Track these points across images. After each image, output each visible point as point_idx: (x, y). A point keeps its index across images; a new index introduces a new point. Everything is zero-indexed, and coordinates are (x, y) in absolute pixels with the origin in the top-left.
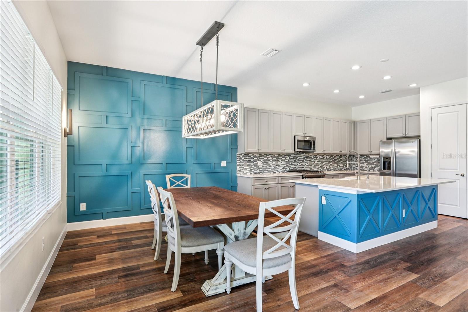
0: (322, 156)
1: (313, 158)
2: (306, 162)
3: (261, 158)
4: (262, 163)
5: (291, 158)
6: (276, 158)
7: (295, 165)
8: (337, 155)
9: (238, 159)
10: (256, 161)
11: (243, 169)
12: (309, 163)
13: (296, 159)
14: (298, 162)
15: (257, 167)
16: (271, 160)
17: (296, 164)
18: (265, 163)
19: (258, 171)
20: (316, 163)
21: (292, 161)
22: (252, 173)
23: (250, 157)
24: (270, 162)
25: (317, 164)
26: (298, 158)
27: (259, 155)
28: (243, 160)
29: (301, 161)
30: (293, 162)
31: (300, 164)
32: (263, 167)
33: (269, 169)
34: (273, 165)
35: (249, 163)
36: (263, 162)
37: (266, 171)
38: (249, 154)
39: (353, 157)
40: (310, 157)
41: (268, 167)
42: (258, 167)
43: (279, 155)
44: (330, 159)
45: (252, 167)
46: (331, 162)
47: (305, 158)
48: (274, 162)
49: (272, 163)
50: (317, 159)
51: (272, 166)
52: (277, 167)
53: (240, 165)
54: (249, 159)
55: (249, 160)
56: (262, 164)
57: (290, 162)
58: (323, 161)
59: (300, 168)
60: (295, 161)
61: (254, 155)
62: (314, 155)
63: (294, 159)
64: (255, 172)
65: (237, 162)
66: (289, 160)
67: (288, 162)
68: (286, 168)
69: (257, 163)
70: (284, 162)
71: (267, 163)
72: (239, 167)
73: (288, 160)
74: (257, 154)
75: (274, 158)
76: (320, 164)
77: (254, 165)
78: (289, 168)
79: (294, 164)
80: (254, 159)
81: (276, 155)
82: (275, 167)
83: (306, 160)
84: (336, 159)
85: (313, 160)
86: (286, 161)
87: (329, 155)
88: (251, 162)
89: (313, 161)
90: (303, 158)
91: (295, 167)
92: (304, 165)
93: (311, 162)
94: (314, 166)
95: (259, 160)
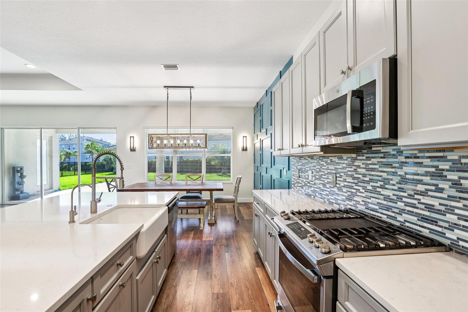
2: (451, 198)
3: (313, 165)
4: (313, 175)
5: (373, 170)
6: (333, 167)
7: (387, 198)
9: (293, 166)
10: (307, 171)
11: (296, 182)
13: (395, 174)
14: (401, 190)
16: (326, 172)
17: (389, 193)
18: (317, 177)
19: (310, 191)
21: (377, 181)
22: (303, 191)
26: (400, 172)
27: (310, 160)
29: (421, 188)
30: (379, 184)
31: (410, 196)
32: (315, 184)
35: (301, 174)
36: (315, 173)
37: (319, 194)
38: (302, 158)
41: (321, 186)
42: (309, 183)
45: (303, 181)
47: (453, 176)
48: (330, 177)
49: (328, 178)
51: (328, 186)
53: (294, 175)
54: (301, 167)
55: (300, 169)
56: (313, 179)
57: (368, 182)
59: (414, 219)
60: (386, 181)
61: (306, 158)
63: (385, 175)
64: (307, 191)
65: (292, 170)
66: (364, 175)
67: (364, 182)
68: (356, 198)
69: (308, 174)
70: (351, 180)
71: (320, 177)
72: (294, 179)
73: (360, 176)
77: (305, 178)
78: (366, 205)
79: (383, 192)
80: (306, 166)
82: (333, 189)
83: (456, 184)
86: (358, 179)
88: (303, 172)
90: (433, 170)
91: (385, 203)
92: (439, 212)
95: (310, 169)
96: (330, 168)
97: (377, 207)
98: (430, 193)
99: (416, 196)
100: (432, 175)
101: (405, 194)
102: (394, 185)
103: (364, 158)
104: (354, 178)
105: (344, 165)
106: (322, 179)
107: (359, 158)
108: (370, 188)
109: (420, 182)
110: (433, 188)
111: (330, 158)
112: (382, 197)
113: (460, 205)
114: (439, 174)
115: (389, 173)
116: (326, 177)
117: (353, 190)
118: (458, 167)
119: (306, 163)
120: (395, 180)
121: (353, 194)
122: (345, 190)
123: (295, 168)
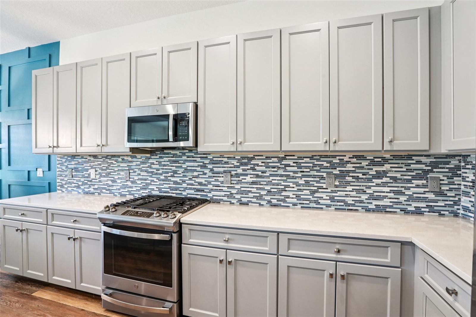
0: (276, 160)
1: (238, 167)
2: (210, 177)
3: (96, 163)
4: (98, 173)
5: (164, 165)
6: (125, 165)
7: (175, 183)
8: (354, 157)
9: (59, 166)
10: (87, 170)
12: (221, 179)
13: (181, 167)
14: (184, 176)
15: (88, 181)
16: (116, 169)
17: (177, 179)
18: (103, 174)
19: (91, 189)
20: (248, 179)
21: (168, 173)
22: (80, 191)
23: (77, 162)
24: (114, 172)
25: (253, 183)
27: (92, 159)
28: (67, 167)
29: (196, 174)
30: (170, 174)
31: (190, 179)
32: (100, 181)
33: (112, 186)
34: (121, 179)
35: (75, 173)
36: (100, 171)
37: (107, 190)
38: (76, 157)
39: (463, 164)
40: (226, 163)
41: (110, 183)
42: (91, 181)
44: (318, 171)
45: (80, 181)
46: (322, 178)
47: (210, 166)
48: (122, 173)
49: (119, 174)
50: (253, 169)
51: (119, 181)
52: (129, 183)
53: (61, 175)
54: (75, 166)
55: (75, 168)
56: (98, 177)
57: (161, 174)
58: (282, 176)
59: (192, 192)
60: (175, 172)
61: (84, 157)
62: (243, 158)
63: (174, 168)
64: (86, 190)
65: (58, 170)
66: (158, 170)
67: (157, 174)
68: (150, 187)
69: (88, 173)
70: (145, 174)
71: (108, 175)
72: (61, 180)
73: (155, 170)
74: (89, 156)
75: (122, 165)
76: (269, 183)
77: (83, 177)
78: (160, 190)
79: (173, 179)
80: (85, 165)
81: (125, 158)
82: (125, 183)
83: (212, 170)
84: (349, 172)
85: (240, 171)
86: (152, 172)
87: (310, 155)
88: (79, 171)
89: (238, 175)
90: (202, 164)
91: (175, 186)
92: (205, 185)
93: (232, 176)
94: (242, 189)
95: (92, 168)
96: (121, 166)
97: (169, 190)
98: (200, 176)
99: (193, 179)
100: (201, 167)
101: (187, 179)
102: (180, 174)
103: (158, 157)
104: (148, 172)
105: (139, 163)
106: (110, 176)
107: (152, 157)
108: (163, 178)
109: (195, 170)
110: (202, 173)
111: (121, 157)
112: (172, 183)
113: (213, 180)
114: (204, 166)
115: (177, 167)
116: (116, 173)
117: (147, 181)
118: (212, 162)
119: (85, 162)
120: (181, 171)
121: (148, 184)
122: (139, 182)
123: (64, 168)
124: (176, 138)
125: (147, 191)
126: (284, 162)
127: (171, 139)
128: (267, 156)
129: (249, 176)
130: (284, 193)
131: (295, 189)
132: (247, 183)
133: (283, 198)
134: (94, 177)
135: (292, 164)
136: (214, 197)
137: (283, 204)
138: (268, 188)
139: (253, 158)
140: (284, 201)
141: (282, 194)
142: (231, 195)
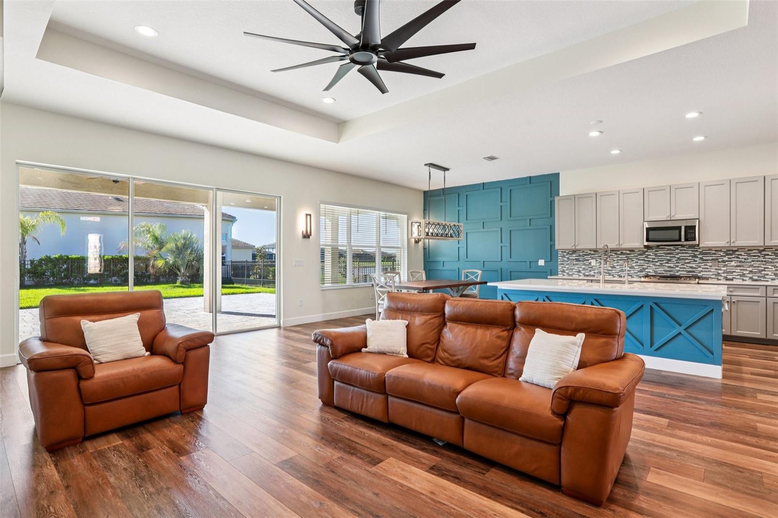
0: (756, 251)
1: (725, 256)
2: (699, 263)
3: (596, 255)
4: (598, 262)
5: (660, 256)
6: (624, 256)
7: (669, 267)
9: (560, 258)
10: (588, 260)
11: (568, 269)
12: (709, 264)
13: (675, 257)
14: (677, 263)
15: (589, 268)
16: (616, 259)
17: (672, 265)
19: (592, 273)
20: (733, 263)
21: (663, 261)
22: (581, 274)
23: (578, 255)
24: (614, 261)
25: (737, 266)
27: (592, 252)
28: (568, 258)
29: (687, 261)
30: (665, 262)
31: (682, 265)
33: (612, 270)
34: (620, 265)
35: (577, 263)
38: (577, 251)
40: (714, 254)
41: (610, 268)
42: (592, 268)
43: (632, 250)
45: (581, 267)
47: (701, 256)
48: (621, 262)
49: (617, 262)
50: (737, 257)
53: (563, 264)
54: (576, 258)
55: (576, 259)
56: (598, 264)
57: (657, 262)
58: (762, 261)
59: (685, 273)
60: (669, 260)
61: (586, 252)
62: (728, 251)
63: (668, 258)
64: (587, 274)
65: (559, 260)
66: (654, 259)
67: (653, 262)
68: (647, 270)
69: (589, 262)
70: (643, 262)
71: (608, 263)
72: (562, 267)
73: (651, 260)
74: (590, 251)
75: (620, 256)
76: (752, 266)
77: (585, 264)
78: (655, 272)
79: (667, 265)
80: (585, 257)
81: (624, 252)
82: (624, 269)
83: (701, 259)
85: (726, 259)
86: (649, 261)
88: (580, 261)
89: (724, 262)
90: (693, 255)
91: (669, 269)
92: (695, 268)
93: (719, 262)
94: (728, 270)
95: (593, 258)
98: (691, 262)
99: (685, 264)
100: (692, 256)
101: (680, 264)
102: (674, 261)
108: (659, 264)
109: (686, 259)
110: (693, 261)
112: (667, 267)
113: (703, 265)
114: (695, 256)
115: (670, 257)
116: (616, 262)
117: (644, 267)
118: (701, 253)
119: (585, 255)
120: (674, 259)
121: (644, 269)
122: (636, 267)
123: (565, 259)
124: (686, 240)
125: (644, 273)
126: (763, 253)
127: (683, 239)
128: (749, 250)
129: (734, 262)
130: (763, 272)
131: (774, 270)
132: (732, 266)
133: (763, 275)
134: (595, 265)
135: (770, 254)
136: (704, 276)
137: (762, 279)
138: (750, 269)
139: (737, 251)
140: (764, 277)
141: (762, 273)
142: (719, 274)
